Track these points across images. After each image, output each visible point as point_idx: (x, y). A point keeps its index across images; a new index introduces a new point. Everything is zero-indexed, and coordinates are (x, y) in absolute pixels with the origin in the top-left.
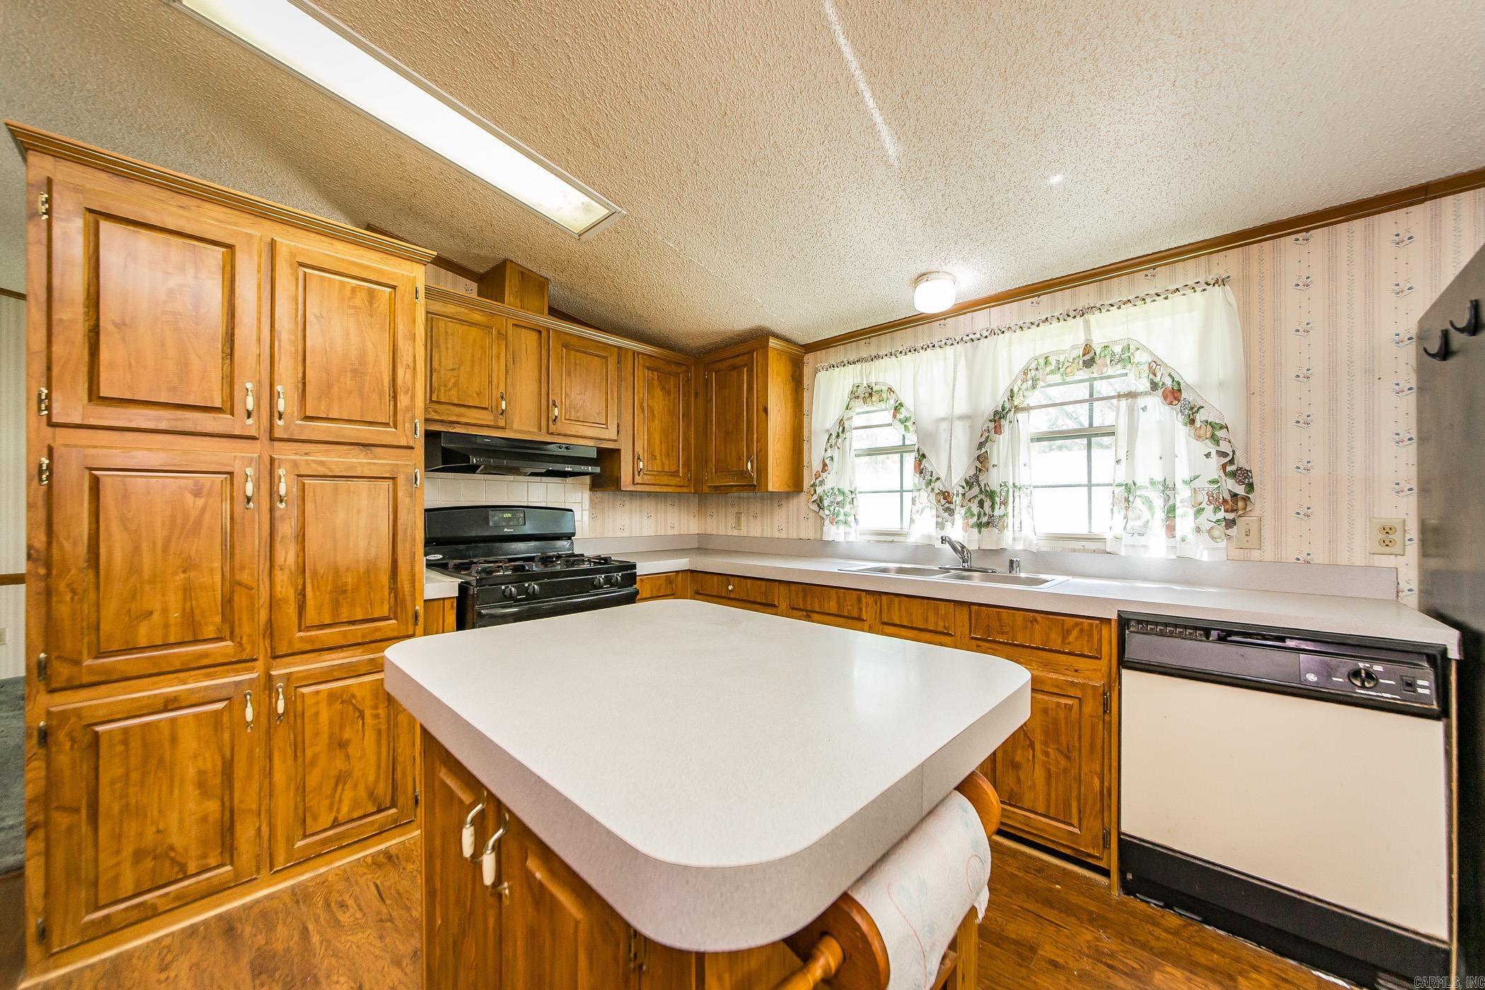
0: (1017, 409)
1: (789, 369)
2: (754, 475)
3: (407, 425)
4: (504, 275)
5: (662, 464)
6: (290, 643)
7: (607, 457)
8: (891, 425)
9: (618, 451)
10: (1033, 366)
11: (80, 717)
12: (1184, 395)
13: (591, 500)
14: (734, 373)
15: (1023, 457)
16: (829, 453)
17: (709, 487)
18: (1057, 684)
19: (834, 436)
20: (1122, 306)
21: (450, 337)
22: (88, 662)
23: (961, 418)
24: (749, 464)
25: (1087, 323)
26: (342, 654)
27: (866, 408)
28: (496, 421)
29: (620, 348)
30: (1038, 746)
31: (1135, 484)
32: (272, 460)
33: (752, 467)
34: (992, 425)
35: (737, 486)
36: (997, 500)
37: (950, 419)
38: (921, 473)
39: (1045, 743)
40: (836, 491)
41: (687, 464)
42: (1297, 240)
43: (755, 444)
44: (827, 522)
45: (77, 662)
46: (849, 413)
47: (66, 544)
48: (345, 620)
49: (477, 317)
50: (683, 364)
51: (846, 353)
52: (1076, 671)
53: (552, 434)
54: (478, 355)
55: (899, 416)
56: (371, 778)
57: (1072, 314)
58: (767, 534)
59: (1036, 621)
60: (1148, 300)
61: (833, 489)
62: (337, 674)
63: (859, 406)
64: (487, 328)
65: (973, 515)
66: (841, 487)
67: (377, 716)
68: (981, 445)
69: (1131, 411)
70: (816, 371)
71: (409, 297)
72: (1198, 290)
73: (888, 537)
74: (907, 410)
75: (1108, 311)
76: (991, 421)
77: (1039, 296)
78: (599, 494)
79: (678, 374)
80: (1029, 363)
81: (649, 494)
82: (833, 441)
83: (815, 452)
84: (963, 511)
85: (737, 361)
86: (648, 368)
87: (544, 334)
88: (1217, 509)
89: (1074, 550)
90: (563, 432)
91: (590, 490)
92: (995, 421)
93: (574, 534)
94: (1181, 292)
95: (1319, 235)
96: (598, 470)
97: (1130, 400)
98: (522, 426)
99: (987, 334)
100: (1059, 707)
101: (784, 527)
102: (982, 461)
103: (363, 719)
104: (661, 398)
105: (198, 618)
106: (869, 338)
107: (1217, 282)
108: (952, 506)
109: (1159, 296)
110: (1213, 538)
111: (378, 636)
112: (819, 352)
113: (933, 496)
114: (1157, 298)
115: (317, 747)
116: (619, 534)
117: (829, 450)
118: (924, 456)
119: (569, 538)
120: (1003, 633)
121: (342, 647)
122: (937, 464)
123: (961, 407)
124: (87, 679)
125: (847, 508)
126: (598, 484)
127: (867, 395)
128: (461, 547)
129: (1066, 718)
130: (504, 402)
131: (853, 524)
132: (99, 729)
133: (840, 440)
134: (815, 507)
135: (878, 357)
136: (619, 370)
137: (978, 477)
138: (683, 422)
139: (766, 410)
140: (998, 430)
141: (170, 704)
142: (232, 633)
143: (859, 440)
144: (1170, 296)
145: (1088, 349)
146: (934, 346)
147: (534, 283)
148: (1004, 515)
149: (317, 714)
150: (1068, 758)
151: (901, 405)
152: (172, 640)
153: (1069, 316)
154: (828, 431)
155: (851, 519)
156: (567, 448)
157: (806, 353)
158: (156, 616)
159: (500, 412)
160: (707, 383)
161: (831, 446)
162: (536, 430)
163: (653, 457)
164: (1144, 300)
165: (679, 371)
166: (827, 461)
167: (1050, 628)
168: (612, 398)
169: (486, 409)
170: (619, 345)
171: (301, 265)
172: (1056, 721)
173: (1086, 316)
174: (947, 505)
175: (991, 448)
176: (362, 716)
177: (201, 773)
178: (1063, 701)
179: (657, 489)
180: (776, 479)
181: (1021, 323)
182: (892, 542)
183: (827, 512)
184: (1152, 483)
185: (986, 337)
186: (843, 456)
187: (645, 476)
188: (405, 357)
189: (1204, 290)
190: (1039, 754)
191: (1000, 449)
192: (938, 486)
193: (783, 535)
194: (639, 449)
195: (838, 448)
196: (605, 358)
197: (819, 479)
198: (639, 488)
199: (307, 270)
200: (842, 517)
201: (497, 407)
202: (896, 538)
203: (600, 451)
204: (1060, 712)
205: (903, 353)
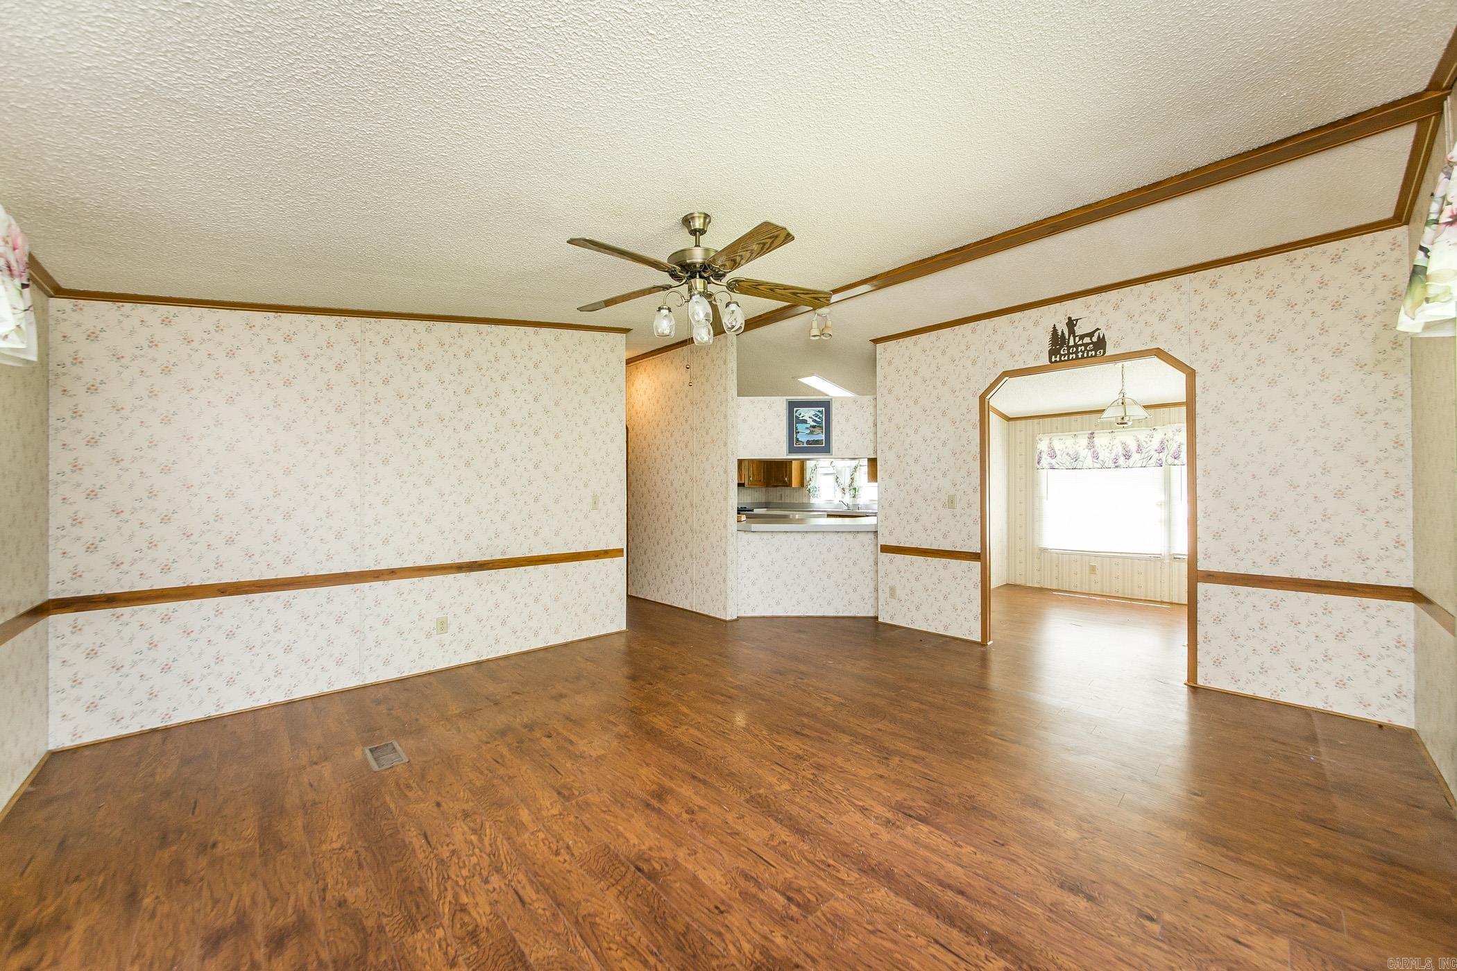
0: (861, 466)
2: (788, 482)
8: (829, 467)
15: (862, 479)
16: (812, 475)
17: (772, 485)
23: (847, 467)
33: (787, 479)
35: (782, 485)
36: (856, 490)
38: (837, 482)
44: (810, 497)
46: (817, 462)
55: (832, 465)
58: (791, 502)
61: (812, 487)
68: (851, 475)
73: (830, 501)
76: (854, 469)
82: (812, 471)
83: (808, 475)
84: (849, 494)
101: (797, 501)
102: (852, 480)
108: (845, 492)
113: (842, 491)
122: (841, 480)
131: (818, 498)
134: (807, 492)
137: (851, 484)
143: (820, 471)
148: (858, 495)
154: (812, 468)
166: (811, 478)
180: (795, 483)
183: (811, 494)
186: (816, 476)
191: (856, 477)
192: (842, 487)
195: (814, 473)
197: (809, 483)
200: (815, 496)
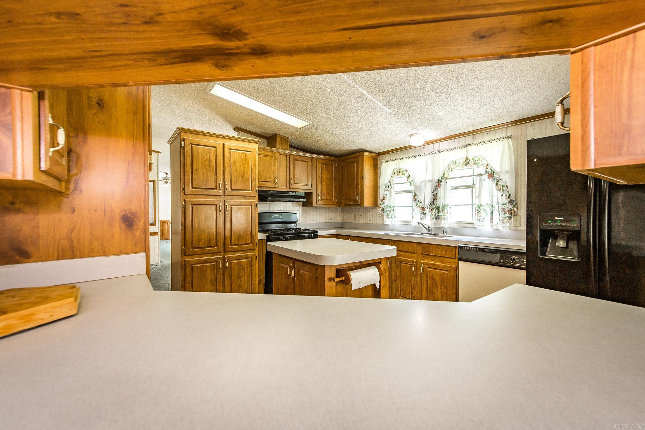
0: (446, 179)
1: (372, 162)
2: (359, 201)
3: (254, 190)
4: (276, 138)
5: (327, 197)
6: (229, 249)
7: (308, 196)
8: (406, 183)
9: (312, 193)
10: (452, 164)
11: (190, 262)
12: (495, 175)
13: (302, 210)
14: (352, 164)
15: (448, 195)
16: (385, 193)
17: (344, 205)
18: (444, 267)
19: (387, 187)
20: (478, 145)
21: (262, 161)
22: (191, 250)
23: (429, 181)
24: (357, 197)
25: (467, 150)
26: (240, 253)
27: (398, 177)
28: (274, 185)
29: (312, 158)
30: (439, 286)
31: (481, 205)
32: (224, 201)
33: (358, 198)
34: (437, 184)
35: (353, 204)
36: (440, 210)
37: (425, 182)
38: (415, 200)
39: (441, 285)
40: (388, 206)
41: (336, 197)
42: (531, 124)
43: (359, 190)
44: (385, 218)
45: (190, 249)
46: (392, 178)
47: (188, 222)
48: (240, 244)
49: (269, 154)
50: (334, 161)
51: (392, 156)
52: (449, 263)
53: (291, 188)
54: (269, 165)
55: (409, 180)
56: (246, 287)
57: (463, 146)
58: (365, 222)
59: (438, 248)
60: (486, 143)
61: (387, 206)
62: (239, 258)
63: (395, 176)
64: (272, 156)
65: (433, 215)
66: (390, 205)
67: (247, 271)
68: (434, 191)
69: (480, 180)
70: (382, 163)
71: (254, 154)
72: (501, 140)
73: (407, 223)
74: (412, 178)
75: (474, 146)
76: (437, 183)
77: (455, 139)
78: (305, 208)
79: (333, 164)
80: (450, 163)
81: (322, 207)
82: (387, 188)
83: (381, 194)
84: (430, 214)
85: (353, 160)
86: (322, 163)
87: (288, 156)
88: (505, 213)
89: (465, 227)
90: (294, 188)
91: (302, 206)
92: (438, 183)
93: (297, 222)
94: (496, 141)
95: (538, 123)
96: (305, 200)
97: (480, 176)
98: (282, 187)
99: (437, 152)
100: (444, 274)
101: (371, 219)
102: (435, 196)
103: (244, 271)
104: (326, 174)
105: (210, 241)
106: (400, 151)
107: (506, 138)
108: (425, 212)
109: (489, 141)
110: (503, 223)
111: (248, 249)
112: (383, 155)
113: (419, 208)
114: (488, 142)
115: (234, 277)
116: (312, 222)
117: (385, 192)
118: (416, 194)
119: (295, 223)
120: (429, 252)
121: (239, 251)
122: (420, 197)
123: (429, 177)
124: (191, 254)
125: (392, 212)
126: (304, 204)
127: (399, 172)
128: (263, 225)
129: (446, 277)
130: (277, 180)
131: (394, 218)
132: (194, 266)
133: (389, 188)
134: (381, 212)
135: (402, 158)
136: (312, 165)
137: (434, 202)
138: (334, 181)
139: (363, 178)
140: (439, 186)
141: (205, 262)
142: (217, 245)
143: (397, 188)
144: (492, 142)
145: (467, 159)
146: (420, 156)
147: (285, 140)
148: (442, 215)
149: (234, 268)
150: (447, 289)
151: (410, 176)
152: (206, 246)
153: (462, 147)
154: (385, 185)
155: (393, 216)
156: (295, 193)
157: (379, 156)
158: (203, 239)
159: (276, 183)
160: (343, 168)
161: (386, 190)
162: (286, 188)
163: (324, 195)
164: (485, 143)
165: (333, 163)
166: (385, 196)
167: (442, 250)
168: (310, 175)
169: (272, 182)
170: (312, 156)
171: (230, 149)
172: (443, 278)
173: (467, 147)
174: (423, 212)
175: (438, 191)
176: (244, 270)
177: (211, 279)
178: (445, 272)
179: (325, 206)
180: (367, 202)
181: (448, 149)
182: (408, 225)
183: (385, 214)
184: (487, 204)
185: (437, 153)
186: (391, 194)
187: (321, 201)
188: (254, 171)
189: (503, 140)
190: (439, 289)
191: (441, 192)
192: (421, 205)
193: (371, 222)
194: (319, 192)
195: (389, 191)
196: (307, 162)
197: (382, 202)
198: (318, 206)
199: (231, 150)
200: (390, 216)
201: (275, 181)
202: (409, 223)
203: (306, 193)
204: (445, 275)
205: (411, 158)
